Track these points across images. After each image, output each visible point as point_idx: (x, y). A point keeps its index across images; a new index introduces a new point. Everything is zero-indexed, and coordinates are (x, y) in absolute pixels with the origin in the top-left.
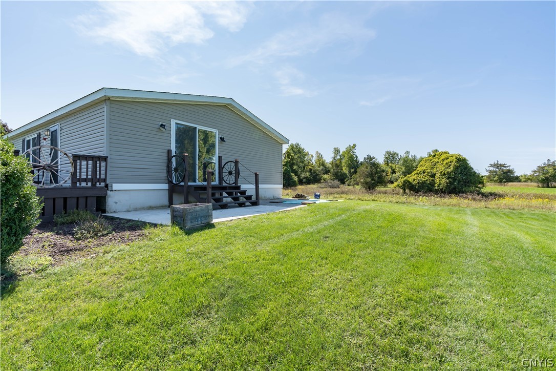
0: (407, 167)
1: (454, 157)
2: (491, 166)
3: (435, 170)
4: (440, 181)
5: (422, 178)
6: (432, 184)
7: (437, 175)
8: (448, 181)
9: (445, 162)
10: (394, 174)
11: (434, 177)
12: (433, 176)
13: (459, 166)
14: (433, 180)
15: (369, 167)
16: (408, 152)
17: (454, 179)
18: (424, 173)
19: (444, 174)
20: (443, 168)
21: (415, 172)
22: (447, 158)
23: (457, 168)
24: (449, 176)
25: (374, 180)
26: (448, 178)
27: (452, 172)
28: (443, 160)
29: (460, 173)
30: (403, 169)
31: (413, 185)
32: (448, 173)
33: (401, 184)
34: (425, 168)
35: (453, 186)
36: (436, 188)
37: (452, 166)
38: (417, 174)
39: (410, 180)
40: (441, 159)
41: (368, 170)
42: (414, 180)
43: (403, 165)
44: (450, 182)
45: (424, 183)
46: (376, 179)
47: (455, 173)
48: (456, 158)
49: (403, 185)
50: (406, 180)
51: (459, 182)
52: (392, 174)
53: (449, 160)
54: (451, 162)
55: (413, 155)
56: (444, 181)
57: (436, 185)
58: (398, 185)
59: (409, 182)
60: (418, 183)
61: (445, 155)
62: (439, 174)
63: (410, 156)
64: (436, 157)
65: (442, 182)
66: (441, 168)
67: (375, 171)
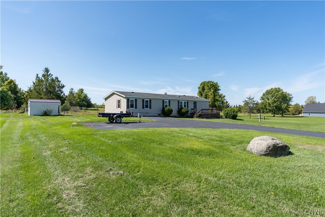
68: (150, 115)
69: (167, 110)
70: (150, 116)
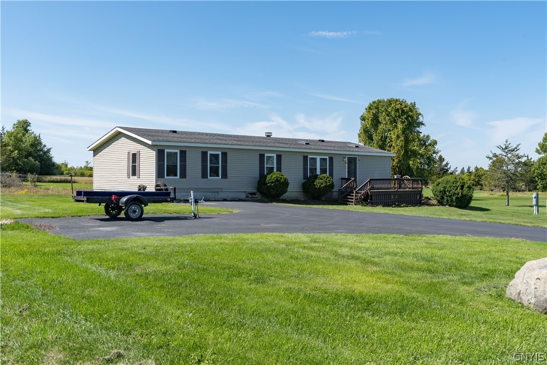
68: (224, 195)
69: (272, 183)
70: (225, 200)
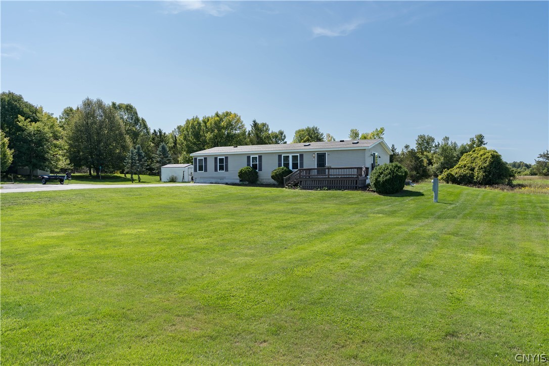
0: (445, 157)
1: (490, 154)
2: (541, 156)
3: (474, 164)
4: (478, 174)
5: (463, 171)
6: (472, 176)
7: (476, 170)
8: (484, 174)
9: (482, 158)
10: (430, 166)
11: (473, 171)
12: (473, 169)
13: (494, 161)
14: (472, 173)
15: (413, 161)
16: (447, 139)
17: (490, 173)
18: (465, 167)
19: (482, 168)
20: (481, 163)
21: (457, 166)
22: (484, 154)
23: (491, 163)
24: (485, 169)
25: (419, 173)
26: (484, 172)
27: (488, 166)
28: (481, 155)
29: (494, 167)
30: (442, 159)
31: (455, 178)
32: (484, 167)
33: (445, 177)
34: (465, 162)
35: (488, 178)
36: (475, 180)
37: (488, 162)
38: (458, 167)
39: (453, 173)
40: (480, 154)
41: (412, 163)
42: (456, 173)
43: (441, 154)
44: (486, 175)
45: (465, 175)
46: (421, 172)
47: (490, 168)
48: (491, 155)
49: (447, 178)
50: (449, 173)
51: (494, 175)
52: (429, 165)
53: (486, 156)
54: (487, 157)
55: (453, 142)
56: (481, 174)
57: (475, 178)
58: (442, 178)
59: (452, 175)
60: (460, 176)
61: (483, 151)
62: (477, 168)
63: (450, 143)
64: (476, 152)
65: (480, 175)
66: (479, 162)
67: (419, 164)
68: (226, 181)
